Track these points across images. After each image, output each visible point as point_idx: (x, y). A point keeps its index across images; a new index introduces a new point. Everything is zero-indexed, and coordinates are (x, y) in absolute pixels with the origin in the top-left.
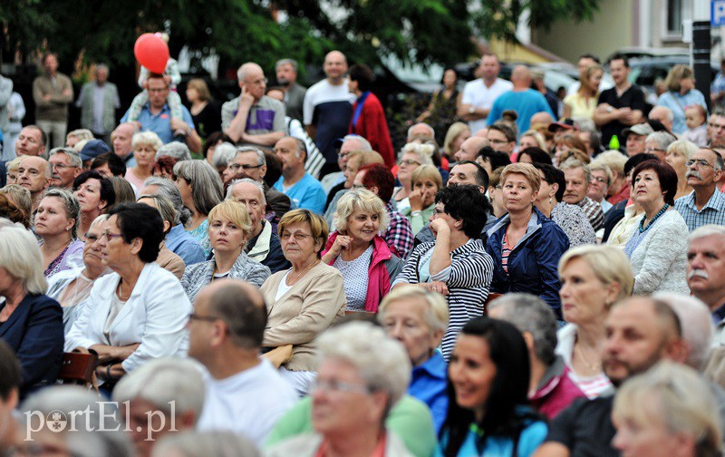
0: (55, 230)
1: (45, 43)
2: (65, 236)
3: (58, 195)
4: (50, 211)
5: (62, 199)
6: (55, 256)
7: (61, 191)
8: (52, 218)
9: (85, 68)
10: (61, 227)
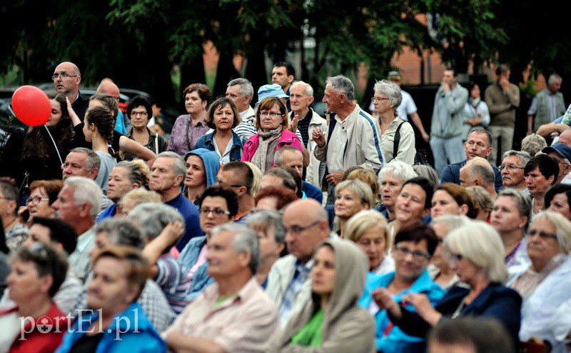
0: (509, 228)
1: (497, 55)
2: (518, 233)
3: (511, 195)
4: (505, 209)
5: (515, 199)
6: (510, 250)
7: (514, 191)
8: (506, 216)
9: (533, 78)
10: (514, 225)
